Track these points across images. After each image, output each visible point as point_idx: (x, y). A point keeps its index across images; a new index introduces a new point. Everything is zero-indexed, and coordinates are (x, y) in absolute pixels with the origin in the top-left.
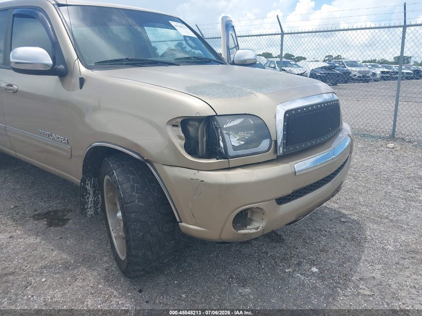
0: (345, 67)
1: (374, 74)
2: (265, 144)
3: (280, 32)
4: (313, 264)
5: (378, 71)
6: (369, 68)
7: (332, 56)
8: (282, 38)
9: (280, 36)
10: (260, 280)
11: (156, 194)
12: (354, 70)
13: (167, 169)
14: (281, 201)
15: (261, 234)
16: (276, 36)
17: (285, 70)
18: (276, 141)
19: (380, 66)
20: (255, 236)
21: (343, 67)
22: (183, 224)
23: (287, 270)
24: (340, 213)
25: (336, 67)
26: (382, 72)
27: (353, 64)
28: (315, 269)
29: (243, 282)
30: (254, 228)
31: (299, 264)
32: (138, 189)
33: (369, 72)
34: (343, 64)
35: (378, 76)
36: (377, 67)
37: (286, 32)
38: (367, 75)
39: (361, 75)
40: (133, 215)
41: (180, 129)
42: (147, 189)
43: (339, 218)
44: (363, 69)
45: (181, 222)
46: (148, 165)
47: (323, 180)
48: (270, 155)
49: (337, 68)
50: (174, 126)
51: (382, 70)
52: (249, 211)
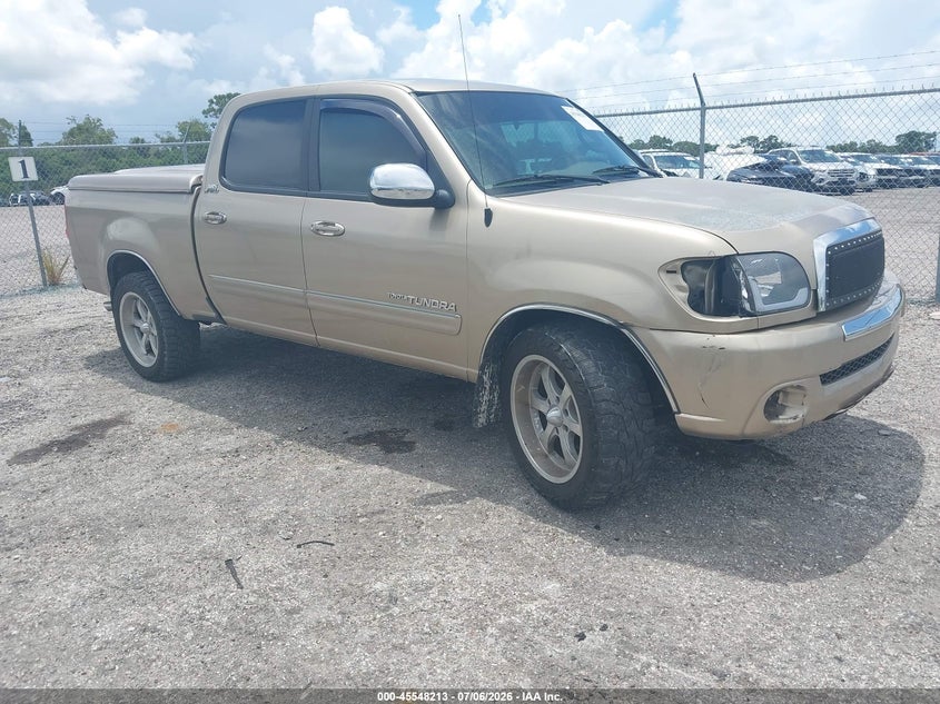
0: (798, 163)
1: (863, 176)
2: (802, 296)
3: (698, 105)
4: (854, 490)
5: (870, 169)
6: (852, 163)
7: (756, 138)
8: (703, 116)
9: (699, 112)
10: (777, 511)
11: (628, 376)
12: (821, 169)
13: (658, 335)
14: (827, 378)
15: (800, 426)
16: (691, 113)
17: (675, 175)
18: (816, 291)
19: (874, 158)
20: (791, 429)
21: (794, 163)
22: (682, 415)
23: (815, 499)
24: (874, 423)
25: (781, 164)
26: (880, 171)
27: (815, 155)
28: (860, 496)
29: (755, 514)
30: (792, 416)
31: (832, 490)
32: (604, 369)
33: (853, 171)
34: (794, 156)
35: (872, 180)
36: (866, 160)
37: (711, 105)
38: (849, 179)
39: (836, 179)
40: (603, 405)
41: (680, 277)
42: (615, 368)
43: (875, 430)
44: (840, 166)
45: (679, 412)
46: (624, 331)
47: (860, 359)
48: (808, 313)
49: (785, 167)
50: (668, 272)
51: (878, 166)
52: (781, 394)
